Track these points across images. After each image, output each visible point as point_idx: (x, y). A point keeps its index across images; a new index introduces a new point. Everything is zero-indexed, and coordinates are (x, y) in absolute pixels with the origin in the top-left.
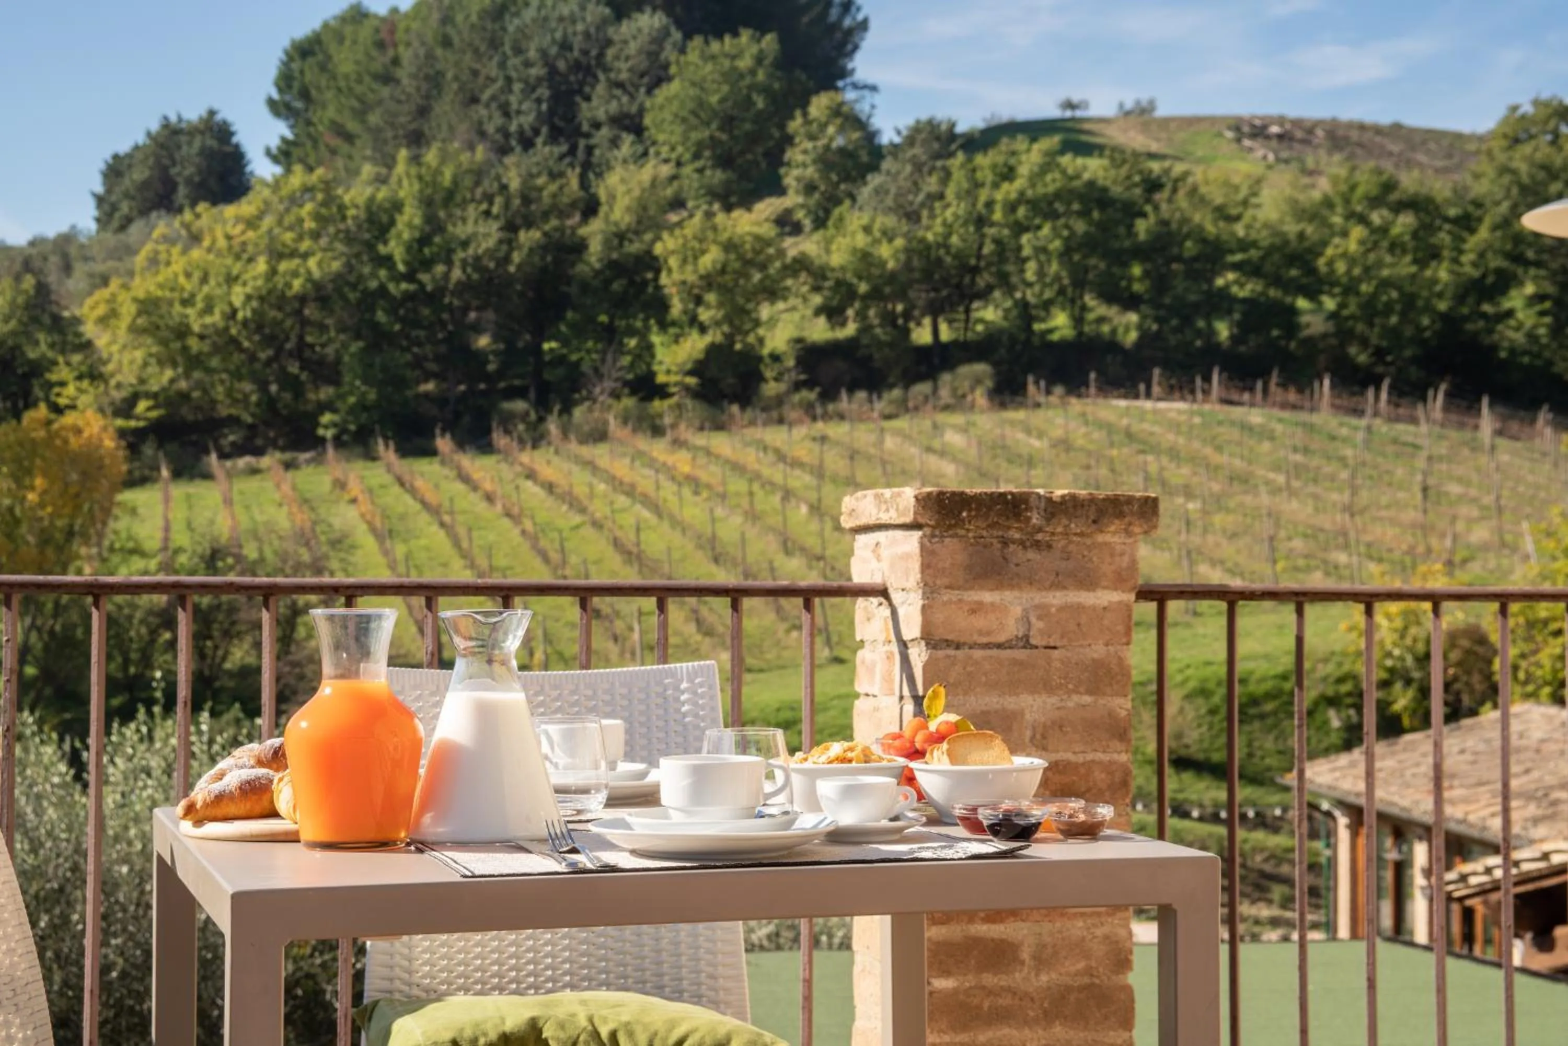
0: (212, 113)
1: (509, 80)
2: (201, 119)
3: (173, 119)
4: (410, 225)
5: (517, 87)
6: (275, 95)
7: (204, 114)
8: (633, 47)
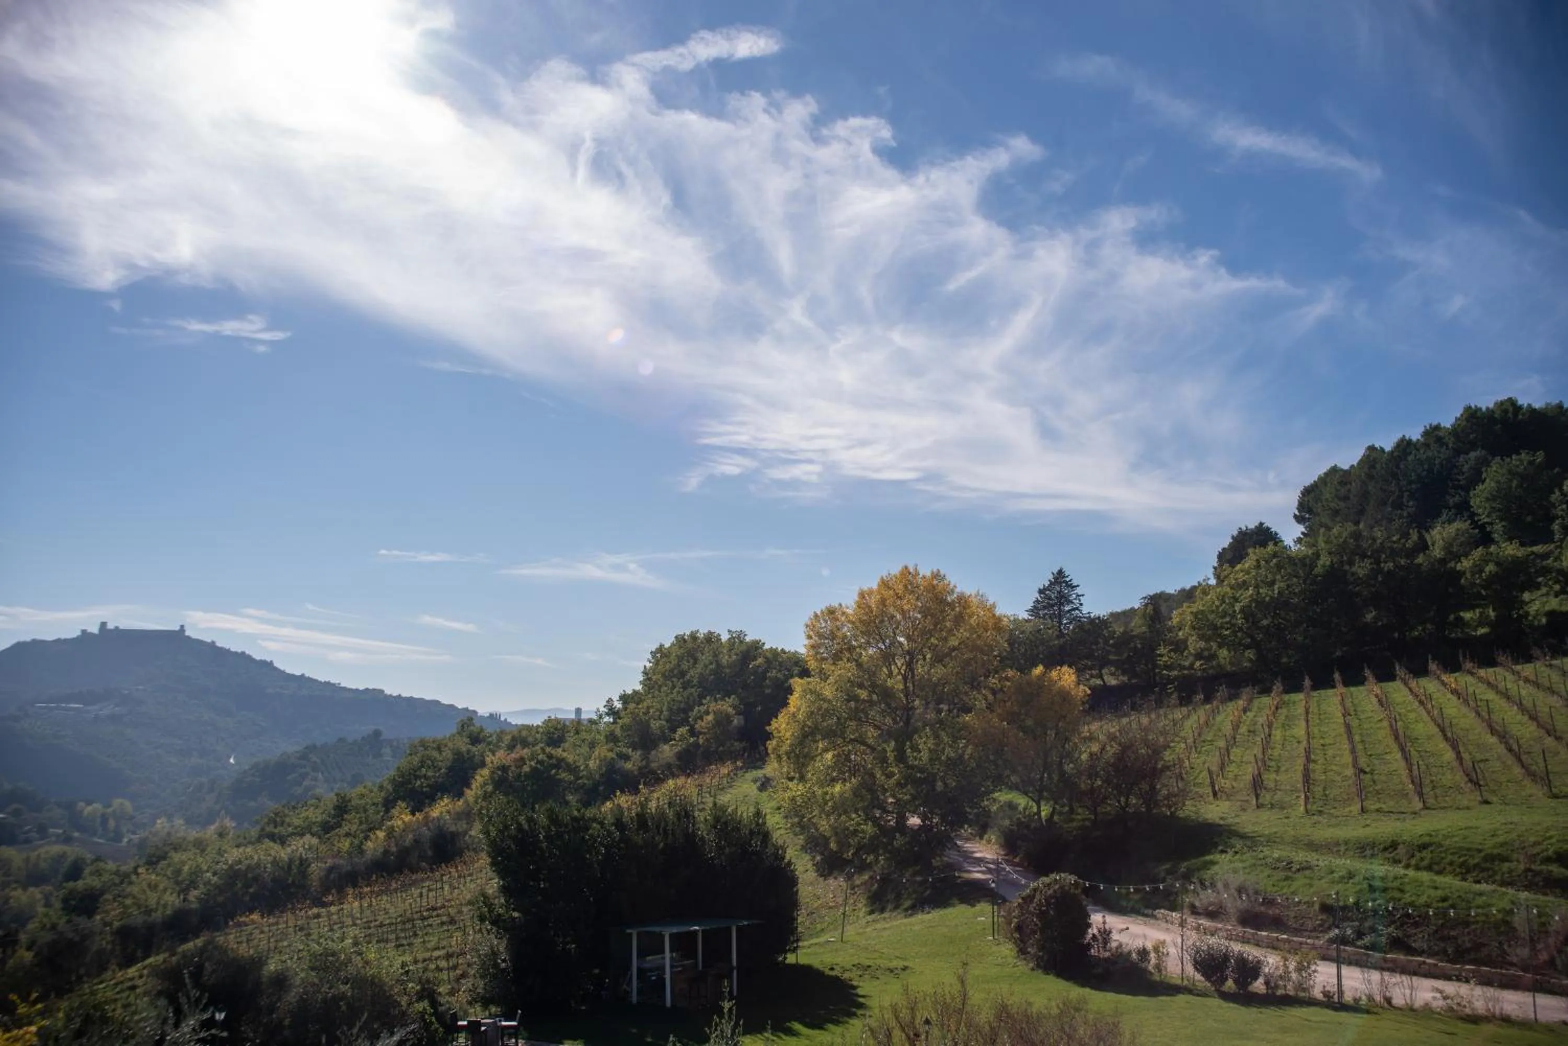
0: (1261, 524)
1: (1401, 490)
2: (1256, 527)
3: (1244, 528)
4: (1324, 566)
5: (1406, 494)
6: (1297, 513)
7: (1257, 524)
8: (1466, 468)
